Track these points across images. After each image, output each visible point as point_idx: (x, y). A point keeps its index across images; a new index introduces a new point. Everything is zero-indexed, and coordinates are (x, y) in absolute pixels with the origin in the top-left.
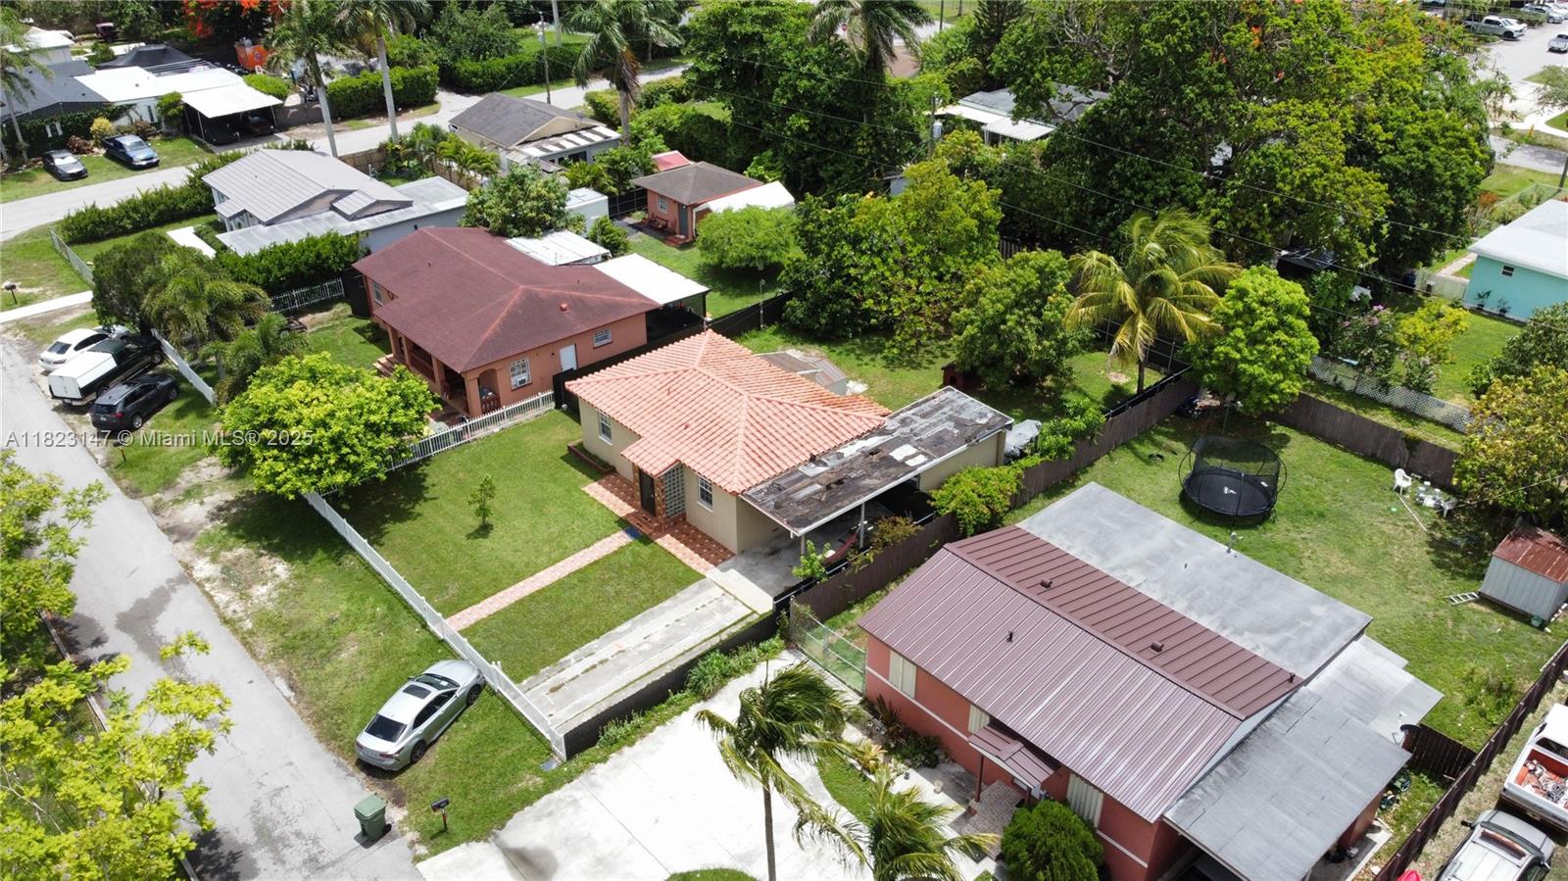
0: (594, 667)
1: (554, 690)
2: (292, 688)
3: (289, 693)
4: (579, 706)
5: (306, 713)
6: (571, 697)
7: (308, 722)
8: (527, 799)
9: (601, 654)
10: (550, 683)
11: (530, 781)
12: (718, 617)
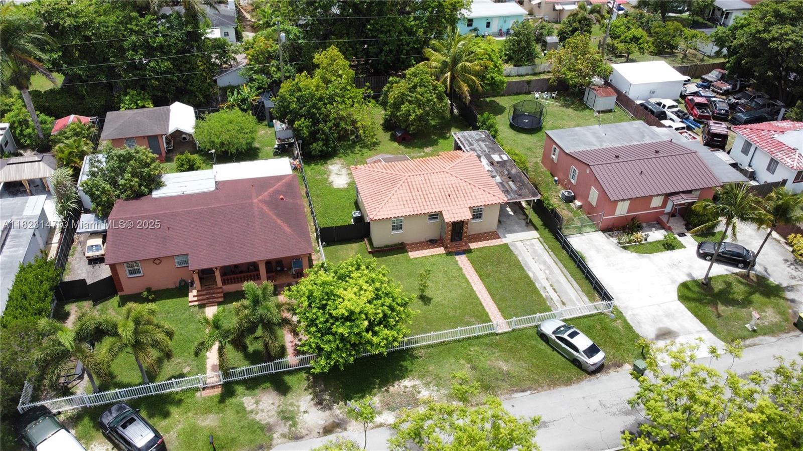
0: (554, 289)
1: (564, 304)
2: (523, 391)
3: (529, 392)
4: (577, 300)
5: (546, 387)
6: (571, 300)
7: (554, 388)
8: (628, 327)
9: (547, 285)
10: (559, 305)
11: (618, 324)
12: (537, 248)
